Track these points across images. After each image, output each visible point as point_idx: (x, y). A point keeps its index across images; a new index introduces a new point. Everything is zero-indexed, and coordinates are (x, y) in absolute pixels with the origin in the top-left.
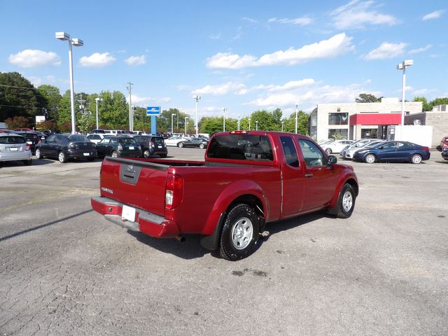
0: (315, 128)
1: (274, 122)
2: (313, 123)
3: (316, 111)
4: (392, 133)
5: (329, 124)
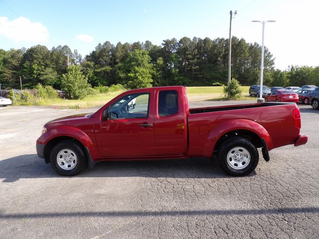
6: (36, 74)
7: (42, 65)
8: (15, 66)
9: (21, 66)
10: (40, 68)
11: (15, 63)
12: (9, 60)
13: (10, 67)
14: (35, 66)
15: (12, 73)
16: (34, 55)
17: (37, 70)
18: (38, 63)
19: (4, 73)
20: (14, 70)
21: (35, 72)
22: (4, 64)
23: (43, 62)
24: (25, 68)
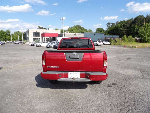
0: (28, 38)
1: (7, 35)
2: (27, 36)
3: (28, 31)
4: (57, 39)
5: (34, 36)
6: (136, 30)
7: (140, 25)
8: (128, 27)
9: (130, 27)
10: (138, 27)
11: (128, 26)
12: (125, 24)
13: (125, 28)
14: (136, 26)
15: (126, 30)
16: (136, 21)
17: (137, 28)
18: (138, 24)
19: (123, 30)
20: (127, 29)
21: (136, 29)
22: (123, 27)
23: (140, 24)
24: (132, 27)
